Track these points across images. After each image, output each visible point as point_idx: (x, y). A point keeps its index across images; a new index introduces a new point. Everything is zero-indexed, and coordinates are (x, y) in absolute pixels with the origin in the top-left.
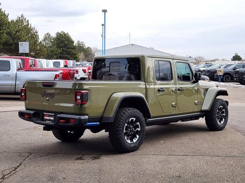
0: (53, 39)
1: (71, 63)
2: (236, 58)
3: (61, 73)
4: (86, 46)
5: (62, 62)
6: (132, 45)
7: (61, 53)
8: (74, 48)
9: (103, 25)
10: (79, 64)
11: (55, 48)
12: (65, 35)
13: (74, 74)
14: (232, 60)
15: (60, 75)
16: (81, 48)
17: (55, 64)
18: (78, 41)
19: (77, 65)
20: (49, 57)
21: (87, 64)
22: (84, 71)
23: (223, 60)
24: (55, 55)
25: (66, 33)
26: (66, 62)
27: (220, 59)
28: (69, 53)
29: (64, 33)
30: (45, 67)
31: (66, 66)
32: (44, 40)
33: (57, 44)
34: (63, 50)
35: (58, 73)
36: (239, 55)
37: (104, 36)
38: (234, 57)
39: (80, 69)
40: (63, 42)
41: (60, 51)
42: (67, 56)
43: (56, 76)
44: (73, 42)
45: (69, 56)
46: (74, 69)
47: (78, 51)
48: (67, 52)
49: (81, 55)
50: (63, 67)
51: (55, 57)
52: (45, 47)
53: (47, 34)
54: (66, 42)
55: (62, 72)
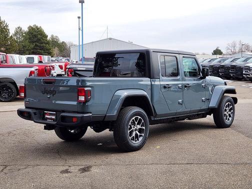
0: (25, 33)
1: (46, 58)
2: (217, 52)
3: (36, 70)
4: (61, 40)
5: (36, 58)
6: (110, 39)
7: (34, 48)
8: (48, 43)
9: (79, 18)
10: (54, 59)
11: (27, 43)
12: (38, 29)
13: (50, 70)
14: (213, 54)
15: (36, 72)
16: (55, 43)
17: (28, 59)
18: (52, 36)
19: (52, 61)
20: (21, 52)
21: (63, 60)
22: (61, 67)
23: (204, 54)
24: (28, 50)
25: (39, 26)
26: (40, 57)
27: (201, 53)
28: (42, 48)
29: (37, 27)
30: (17, 63)
31: (40, 62)
32: (16, 34)
33: (30, 38)
34: (36, 45)
35: (33, 69)
36: (219, 49)
37: (81, 29)
38: (214, 51)
39: (56, 65)
40: (35, 36)
41: (32, 46)
42: (40, 51)
43: (31, 73)
44: (47, 37)
45: (43, 51)
46: (50, 65)
47: (52, 47)
48: (40, 47)
49: (56, 51)
50: (37, 62)
51: (27, 52)
52: (17, 42)
53: (19, 28)
54: (39, 36)
55: (37, 68)
